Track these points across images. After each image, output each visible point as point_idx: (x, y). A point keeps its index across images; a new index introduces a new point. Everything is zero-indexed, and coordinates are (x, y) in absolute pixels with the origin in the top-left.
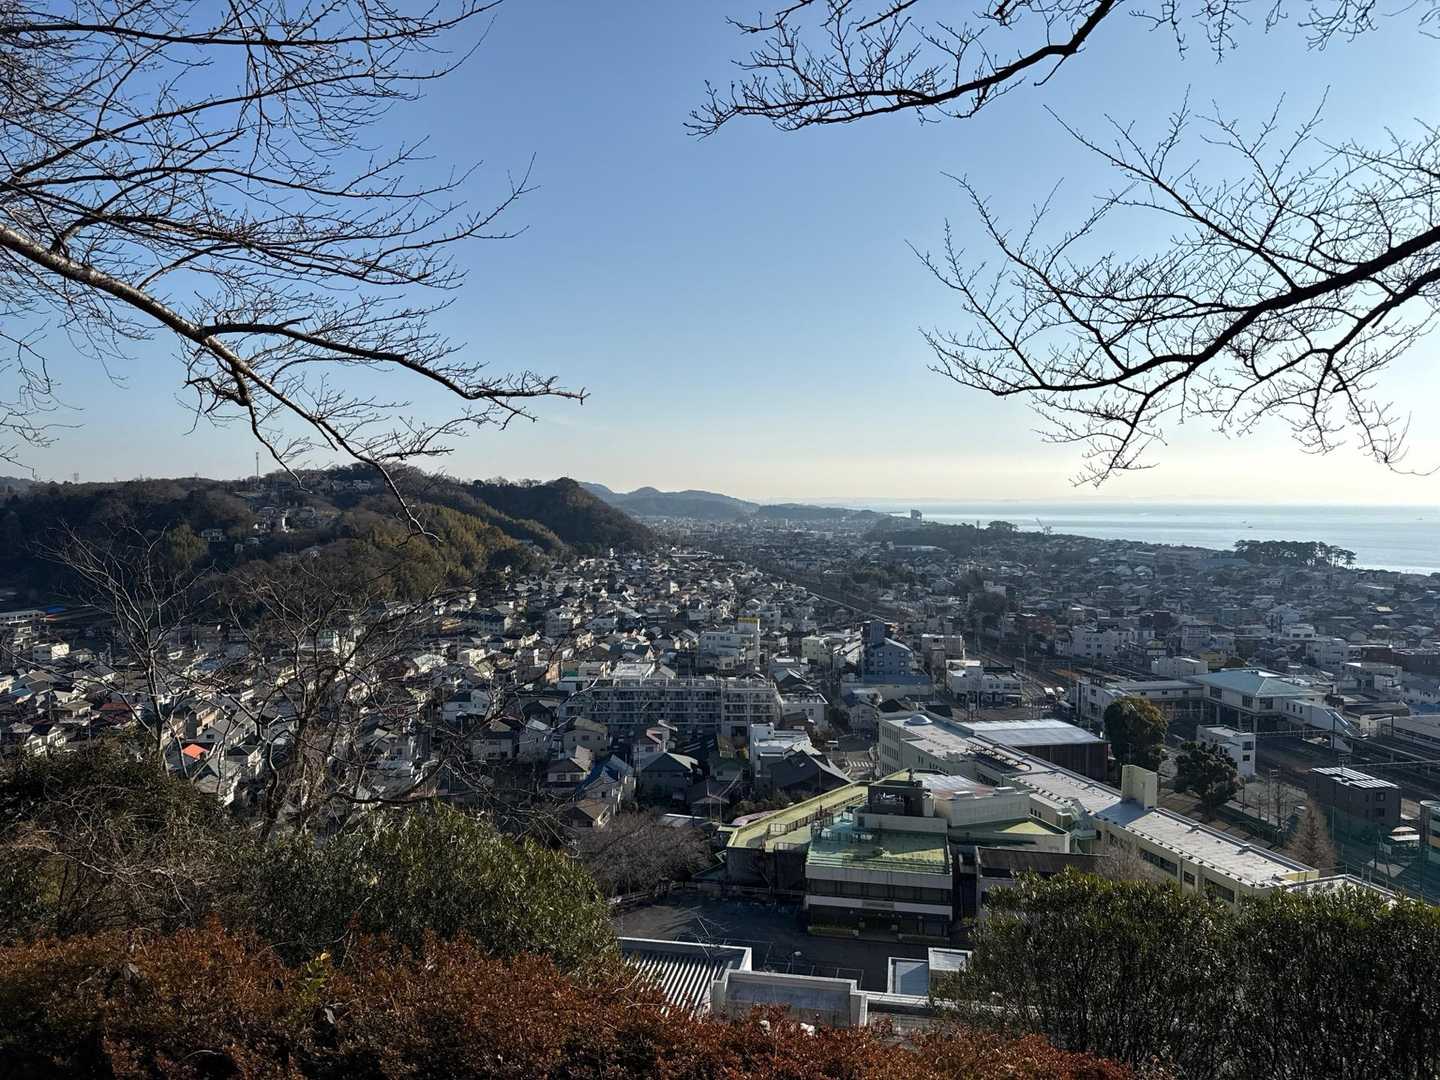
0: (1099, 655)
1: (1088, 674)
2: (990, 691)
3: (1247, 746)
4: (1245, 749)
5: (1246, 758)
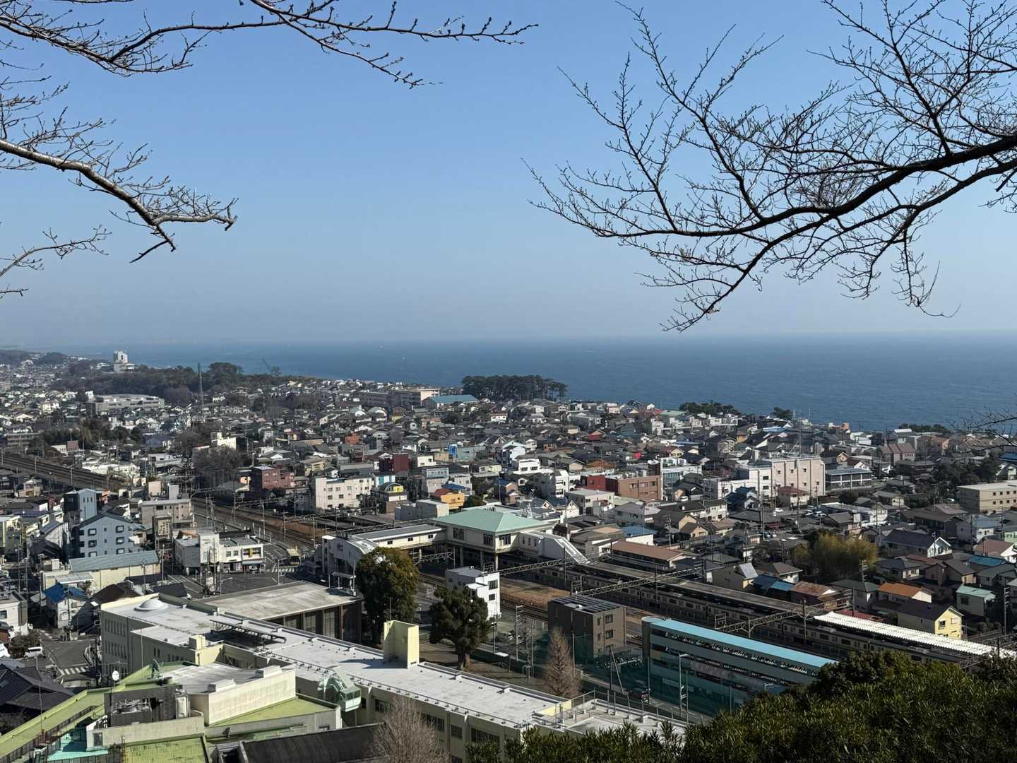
0: (341, 506)
1: (332, 528)
2: (228, 560)
3: (492, 585)
4: (491, 588)
5: (492, 597)
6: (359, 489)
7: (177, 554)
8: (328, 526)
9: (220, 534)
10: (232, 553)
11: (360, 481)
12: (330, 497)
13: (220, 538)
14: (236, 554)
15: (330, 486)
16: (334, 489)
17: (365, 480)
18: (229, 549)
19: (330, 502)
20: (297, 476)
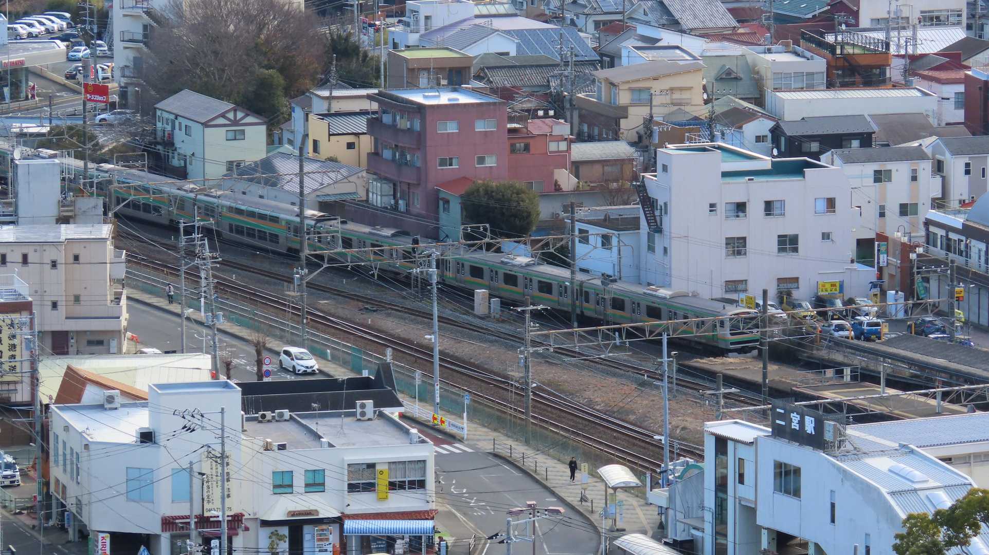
0: (786, 287)
1: (752, 390)
2: (279, 507)
6: (872, 212)
7: (56, 472)
8: (730, 381)
9: (247, 389)
10: (299, 482)
11: (879, 177)
12: (737, 246)
13: (246, 407)
14: (316, 484)
15: (737, 190)
16: (756, 209)
17: (900, 170)
18: (282, 460)
19: (736, 268)
20: (581, 138)
